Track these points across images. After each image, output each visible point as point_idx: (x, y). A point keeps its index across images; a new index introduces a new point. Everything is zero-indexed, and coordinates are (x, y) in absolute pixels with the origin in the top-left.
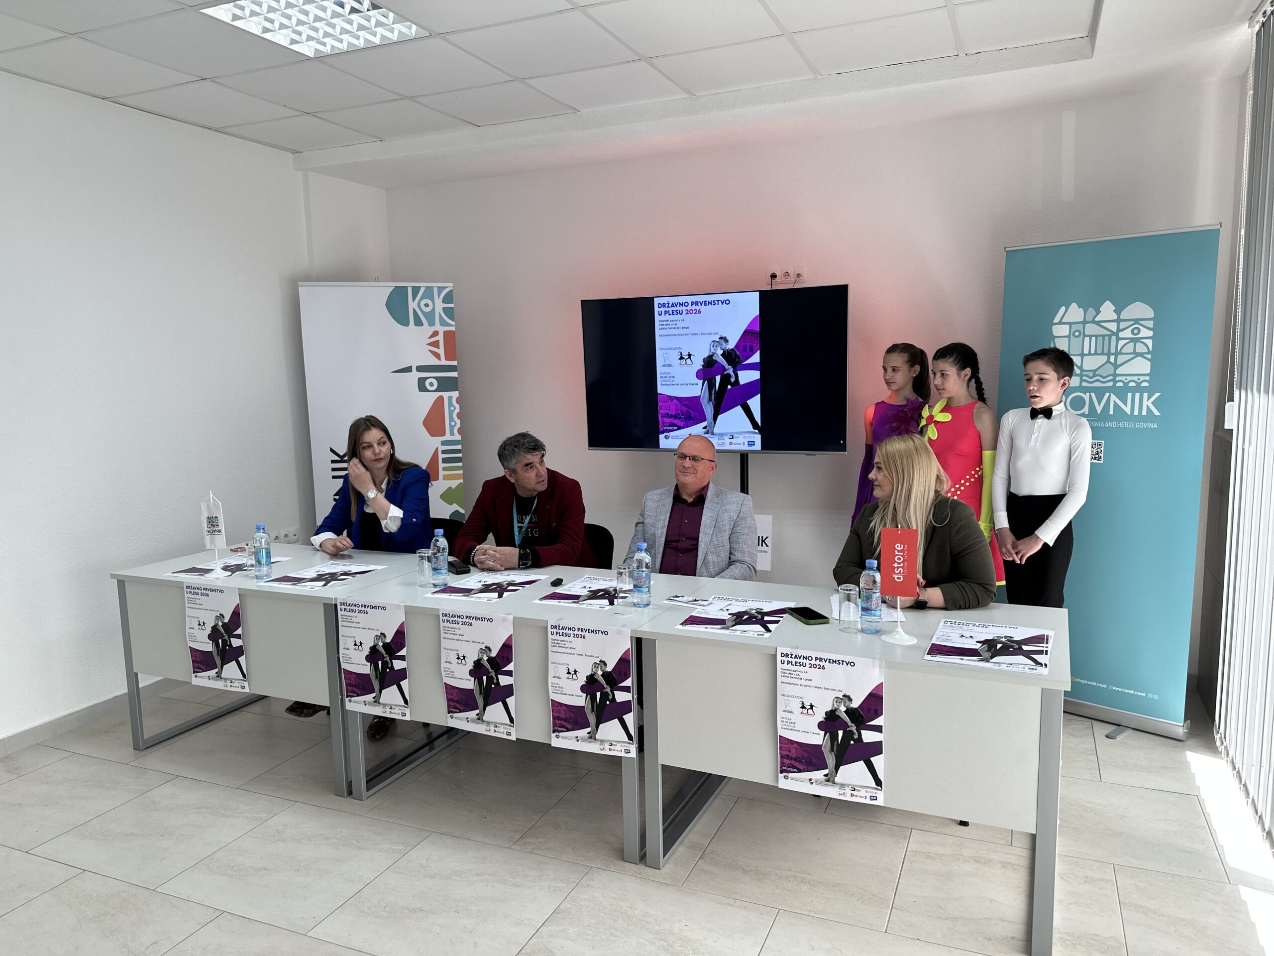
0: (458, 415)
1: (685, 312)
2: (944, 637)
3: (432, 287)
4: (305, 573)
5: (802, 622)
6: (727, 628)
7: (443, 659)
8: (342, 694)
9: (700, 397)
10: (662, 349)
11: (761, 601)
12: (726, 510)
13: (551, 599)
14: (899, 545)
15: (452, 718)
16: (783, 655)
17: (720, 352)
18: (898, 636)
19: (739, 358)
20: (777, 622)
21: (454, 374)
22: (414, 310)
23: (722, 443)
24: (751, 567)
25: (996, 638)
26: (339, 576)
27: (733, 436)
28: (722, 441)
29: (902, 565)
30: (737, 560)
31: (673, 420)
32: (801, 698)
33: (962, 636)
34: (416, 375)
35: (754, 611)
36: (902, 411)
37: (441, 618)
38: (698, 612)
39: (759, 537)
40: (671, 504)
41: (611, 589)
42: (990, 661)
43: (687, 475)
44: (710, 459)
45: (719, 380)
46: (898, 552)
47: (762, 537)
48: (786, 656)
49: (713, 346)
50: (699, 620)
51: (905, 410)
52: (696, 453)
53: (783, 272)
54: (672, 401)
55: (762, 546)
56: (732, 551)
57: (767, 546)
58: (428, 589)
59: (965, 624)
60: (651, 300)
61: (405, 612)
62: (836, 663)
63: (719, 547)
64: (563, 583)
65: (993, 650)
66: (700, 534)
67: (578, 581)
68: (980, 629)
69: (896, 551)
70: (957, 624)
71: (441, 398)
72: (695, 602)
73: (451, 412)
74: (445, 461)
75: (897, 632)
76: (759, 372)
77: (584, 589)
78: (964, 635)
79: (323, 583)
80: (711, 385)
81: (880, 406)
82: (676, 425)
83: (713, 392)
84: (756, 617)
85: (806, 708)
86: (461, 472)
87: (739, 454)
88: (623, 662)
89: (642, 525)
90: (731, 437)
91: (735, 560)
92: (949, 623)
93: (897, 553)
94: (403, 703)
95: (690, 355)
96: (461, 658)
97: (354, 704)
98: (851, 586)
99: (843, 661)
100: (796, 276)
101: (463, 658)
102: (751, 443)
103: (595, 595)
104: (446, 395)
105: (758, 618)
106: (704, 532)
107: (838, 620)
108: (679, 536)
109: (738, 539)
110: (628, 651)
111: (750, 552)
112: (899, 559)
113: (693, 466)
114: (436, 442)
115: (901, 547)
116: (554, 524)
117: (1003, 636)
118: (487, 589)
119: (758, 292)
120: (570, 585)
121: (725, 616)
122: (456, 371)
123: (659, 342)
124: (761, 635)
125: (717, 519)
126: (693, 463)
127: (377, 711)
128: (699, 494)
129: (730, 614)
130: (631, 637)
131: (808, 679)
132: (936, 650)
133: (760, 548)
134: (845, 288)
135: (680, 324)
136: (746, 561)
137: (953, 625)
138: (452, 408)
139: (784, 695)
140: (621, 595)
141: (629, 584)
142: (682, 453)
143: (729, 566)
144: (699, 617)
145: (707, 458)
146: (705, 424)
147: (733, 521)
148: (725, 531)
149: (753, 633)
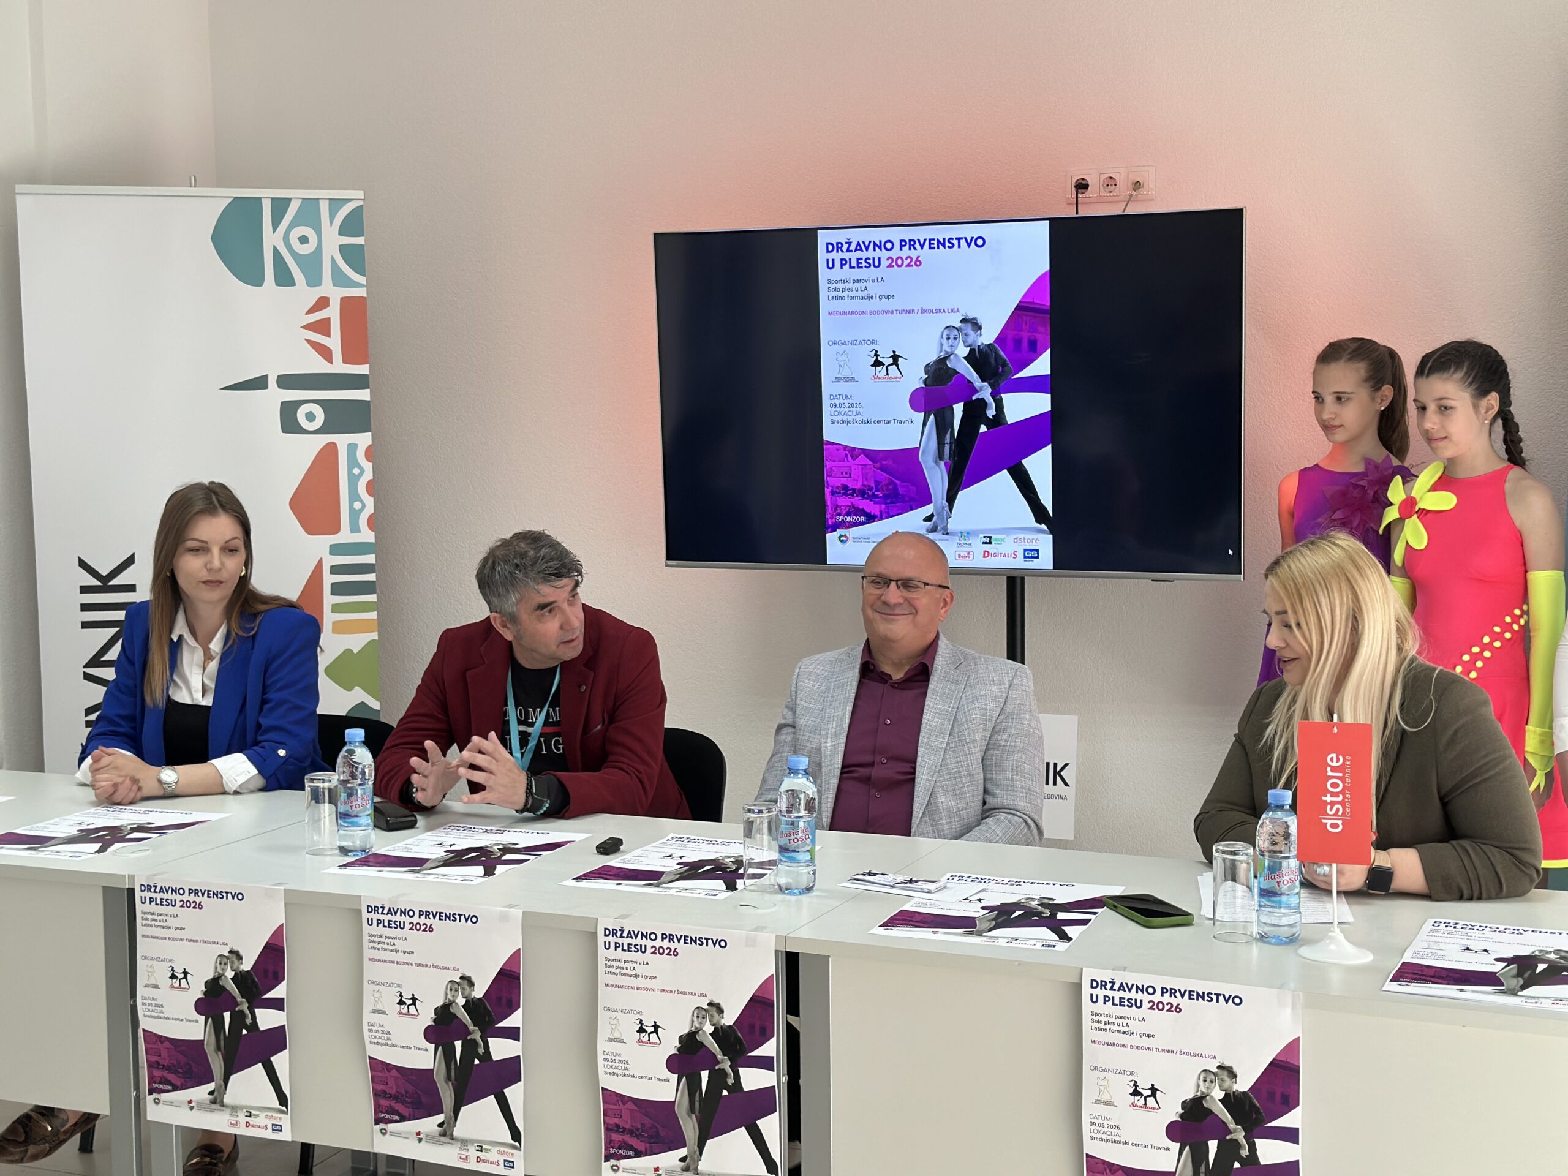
0: (371, 488)
1: (885, 263)
2: (1429, 951)
3: (319, 199)
4: (52, 828)
5: (1137, 922)
6: (980, 934)
7: (367, 1007)
8: (137, 1088)
9: (917, 449)
10: (834, 343)
11: (1052, 883)
12: (975, 697)
13: (599, 878)
14: (1334, 755)
15: (384, 1134)
16: (1094, 984)
17: (963, 351)
18: (1332, 947)
19: (1004, 365)
20: (1084, 922)
21: (363, 395)
22: (276, 250)
23: (966, 554)
24: (1030, 821)
25: (1537, 953)
26: (129, 834)
27: (990, 538)
28: (967, 548)
29: (1340, 798)
30: (1000, 806)
31: (857, 501)
32: (1132, 1073)
33: (1468, 949)
34: (276, 396)
35: (1034, 903)
36: (1356, 486)
37: (365, 915)
38: (917, 903)
39: (1048, 764)
40: (855, 684)
41: (728, 860)
42: (1520, 993)
43: (894, 620)
44: (939, 583)
45: (961, 414)
46: (1332, 771)
47: (1055, 765)
48: (1101, 985)
49: (948, 339)
50: (919, 918)
51: (1362, 483)
52: (909, 572)
53: (1103, 177)
54: (854, 457)
55: (1055, 784)
56: (989, 786)
57: (1066, 784)
58: (328, 859)
59: (1475, 928)
60: (808, 236)
61: (286, 904)
62: (1203, 998)
63: (961, 778)
64: (622, 848)
65: (1527, 975)
66: (919, 749)
67: (654, 844)
68: (1507, 937)
69: (1329, 769)
70: (1459, 926)
71: (332, 448)
72: (910, 885)
73: (353, 480)
74: (337, 589)
75: (1331, 938)
76: (1047, 397)
77: (669, 860)
78: (1471, 948)
79: (97, 846)
80: (943, 425)
81: (1310, 476)
82: (863, 513)
83: (948, 439)
84: (1039, 914)
85: (1142, 1095)
86: (373, 615)
87: (1005, 578)
88: (759, 1004)
89: (791, 730)
90: (988, 540)
91: (997, 807)
92: (1443, 926)
93: (1330, 773)
94: (276, 1104)
95: (895, 358)
96: (407, 1003)
97: (165, 1106)
98: (1239, 846)
99: (1218, 995)
100: (1131, 187)
101: (411, 1002)
102: (1032, 554)
103: (692, 871)
104: (342, 440)
105: (1044, 915)
106: (927, 744)
107: (1210, 919)
108: (874, 752)
109: (1001, 760)
110: (768, 982)
111: (1029, 790)
112: (1335, 785)
113: (906, 599)
114: (319, 547)
115: (1338, 760)
116: (599, 727)
117: (1552, 950)
118: (458, 858)
119: (1048, 222)
120: (638, 852)
121: (974, 911)
122: (368, 388)
123: (828, 329)
124: (1049, 946)
125: (955, 717)
126: (906, 593)
127: (217, 1122)
128: (919, 660)
129: (983, 908)
130: (776, 952)
131: (1147, 1033)
132: (1410, 973)
133: (1050, 789)
134: (1234, 217)
135: (874, 289)
136: (1018, 808)
137: (1452, 929)
138: (356, 471)
139: (1096, 1068)
140: (751, 871)
141: (770, 848)
142: (879, 575)
143: (982, 819)
144: (919, 913)
145: (934, 582)
146: (928, 510)
147: (991, 721)
148: (974, 742)
149: (1034, 942)
